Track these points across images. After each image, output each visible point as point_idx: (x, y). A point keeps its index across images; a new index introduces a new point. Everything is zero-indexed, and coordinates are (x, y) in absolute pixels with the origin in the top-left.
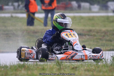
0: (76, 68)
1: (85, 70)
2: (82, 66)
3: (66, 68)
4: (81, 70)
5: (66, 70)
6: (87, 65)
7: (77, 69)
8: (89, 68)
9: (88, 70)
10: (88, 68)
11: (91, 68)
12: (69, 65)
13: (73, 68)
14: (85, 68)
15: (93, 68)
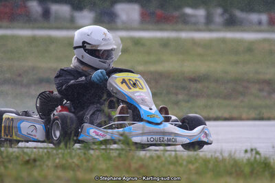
0: (35, 160)
1: (56, 167)
2: (48, 158)
3: (10, 161)
4: (47, 166)
5: (10, 166)
6: (60, 156)
7: (38, 163)
8: (67, 160)
9: (63, 167)
10: (64, 162)
11: (70, 161)
12: (18, 155)
13: (27, 162)
14: (57, 161)
15: (76, 160)
